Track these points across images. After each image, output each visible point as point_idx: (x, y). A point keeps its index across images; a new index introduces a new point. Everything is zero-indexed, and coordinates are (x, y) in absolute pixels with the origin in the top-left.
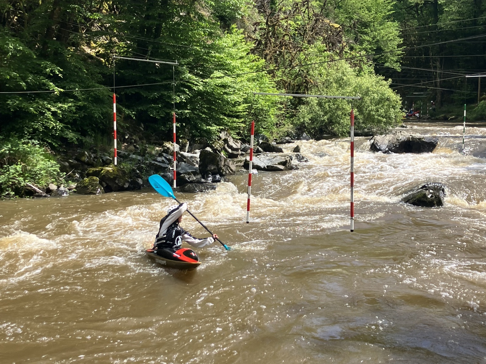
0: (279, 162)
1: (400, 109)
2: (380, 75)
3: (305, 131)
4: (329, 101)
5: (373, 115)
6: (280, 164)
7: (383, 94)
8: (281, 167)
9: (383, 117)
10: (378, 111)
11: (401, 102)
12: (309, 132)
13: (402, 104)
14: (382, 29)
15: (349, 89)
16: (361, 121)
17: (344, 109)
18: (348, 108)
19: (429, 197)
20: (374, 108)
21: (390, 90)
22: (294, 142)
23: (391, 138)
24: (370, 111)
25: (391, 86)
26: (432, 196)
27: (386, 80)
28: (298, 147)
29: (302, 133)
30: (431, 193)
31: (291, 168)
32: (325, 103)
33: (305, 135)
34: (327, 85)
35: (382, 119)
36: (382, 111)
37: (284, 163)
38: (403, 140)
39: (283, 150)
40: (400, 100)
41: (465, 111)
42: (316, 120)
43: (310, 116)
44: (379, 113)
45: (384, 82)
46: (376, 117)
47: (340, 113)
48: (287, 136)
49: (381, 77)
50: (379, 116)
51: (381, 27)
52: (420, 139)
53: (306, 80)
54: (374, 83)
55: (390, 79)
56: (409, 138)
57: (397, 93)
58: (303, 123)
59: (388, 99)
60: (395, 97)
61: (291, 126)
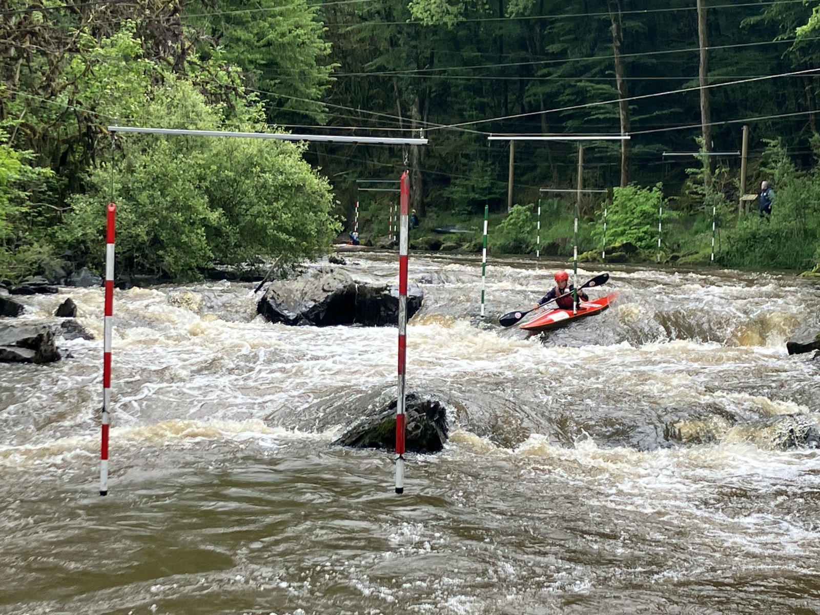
0: (20, 339)
1: (331, 214)
2: (279, 126)
3: (86, 264)
5: (264, 227)
6: (23, 344)
7: (287, 175)
8: (26, 353)
9: (287, 232)
10: (275, 217)
11: (330, 197)
12: (98, 266)
14: (281, 14)
15: (202, 158)
16: (233, 240)
17: (190, 207)
18: (201, 203)
20: (264, 208)
21: (305, 166)
22: (57, 291)
23: (309, 285)
24: (257, 217)
26: (417, 427)
28: (68, 302)
29: (79, 266)
31: (54, 357)
33: (84, 272)
34: (146, 143)
35: (284, 236)
37: (33, 344)
38: (337, 290)
40: (329, 191)
46: (270, 232)
48: (37, 274)
51: (278, 9)
52: (379, 290)
53: (89, 128)
56: (351, 287)
57: (322, 173)
58: (82, 241)
59: (299, 188)
60: (317, 183)
61: (47, 248)
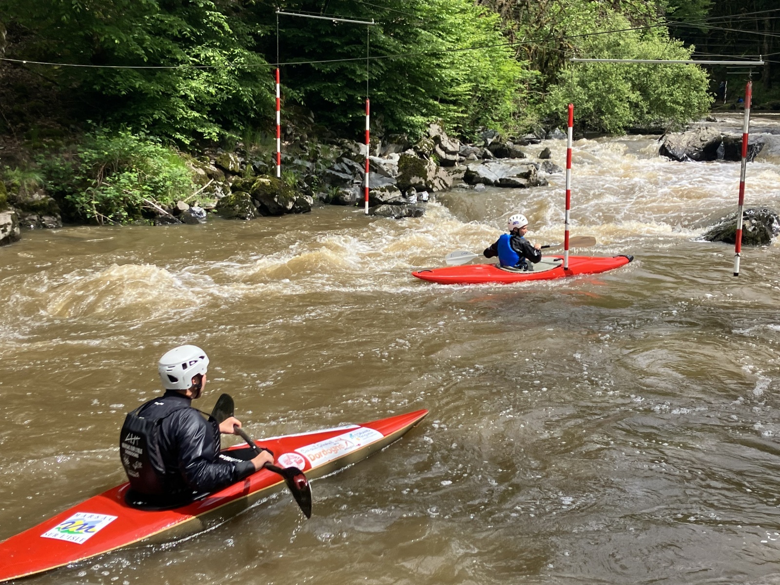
0: (519, 173)
1: (707, 91)
2: (677, 38)
3: (558, 126)
5: (664, 102)
6: (521, 176)
7: (680, 69)
8: (522, 181)
9: (678, 103)
10: (672, 95)
12: (564, 127)
13: (710, 83)
15: (628, 61)
19: (750, 230)
20: (665, 89)
21: (692, 62)
22: (540, 143)
23: (692, 137)
24: (659, 95)
25: (693, 56)
26: (754, 229)
27: (686, 46)
28: (547, 149)
29: (554, 128)
30: (753, 225)
31: (536, 184)
33: (557, 131)
34: (594, 53)
35: (677, 107)
36: (678, 95)
37: (526, 176)
38: (709, 140)
39: (526, 154)
43: (566, 102)
44: (674, 98)
46: (669, 104)
47: (612, 97)
48: (530, 133)
49: (678, 42)
50: (674, 102)
53: (561, 45)
54: (666, 52)
55: (693, 46)
56: (719, 138)
58: (556, 113)
59: (688, 77)
60: (700, 74)
61: (536, 117)
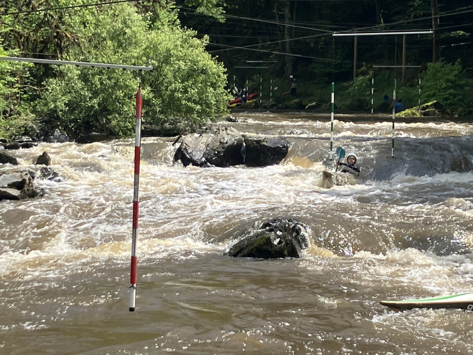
0: (10, 182)
1: (225, 88)
2: (189, 27)
3: (57, 126)
4: (101, 73)
5: (179, 99)
6: (10, 186)
7: (195, 62)
8: (15, 192)
9: (195, 102)
10: (186, 92)
11: (225, 76)
12: (66, 128)
13: (229, 78)
15: (135, 52)
19: (276, 243)
20: (179, 85)
21: (207, 55)
23: (210, 139)
25: (208, 48)
26: (280, 242)
27: (199, 37)
28: (45, 154)
29: (53, 128)
30: (279, 236)
31: (33, 195)
32: (94, 75)
33: (57, 132)
34: (97, 42)
36: (193, 91)
37: (19, 185)
38: (230, 143)
39: (18, 160)
40: (224, 73)
41: (333, 94)
42: (78, 106)
43: (66, 99)
44: (189, 95)
45: (197, 41)
47: (120, 94)
48: (24, 134)
49: (191, 32)
50: (189, 100)
52: (258, 142)
53: (58, 33)
54: (178, 43)
55: (206, 36)
56: (240, 141)
58: (54, 111)
60: (216, 68)
